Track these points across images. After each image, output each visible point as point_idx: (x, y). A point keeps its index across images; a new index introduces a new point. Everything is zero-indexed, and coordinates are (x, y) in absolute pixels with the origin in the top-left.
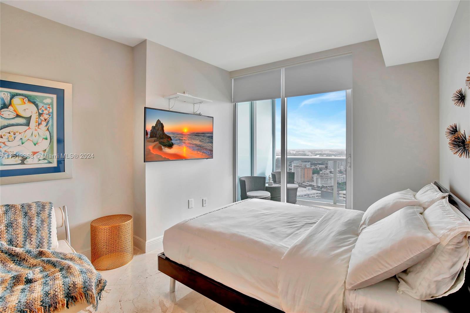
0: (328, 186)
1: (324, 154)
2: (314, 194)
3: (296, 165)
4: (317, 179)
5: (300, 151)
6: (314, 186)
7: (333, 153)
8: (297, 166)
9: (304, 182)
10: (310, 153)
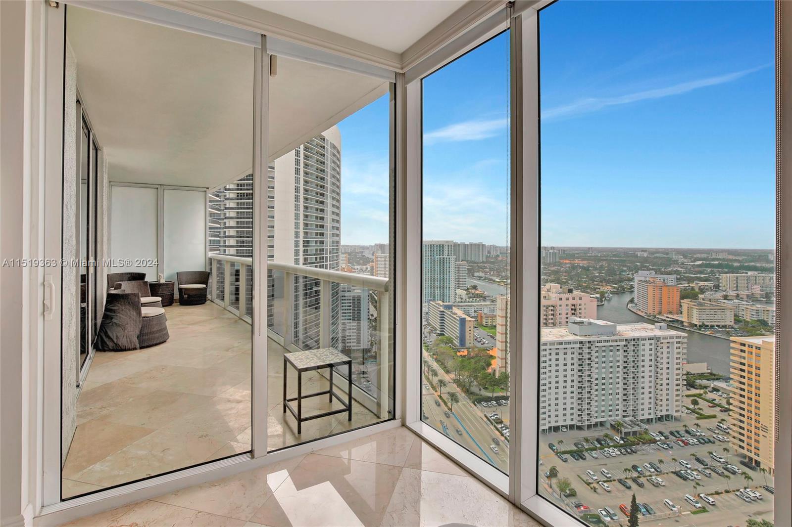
0: (717, 326)
1: (714, 258)
2: (672, 338)
3: (643, 279)
4: (689, 309)
5: (658, 253)
6: (682, 322)
7: (737, 258)
8: (646, 282)
9: (660, 313)
10: (682, 257)
